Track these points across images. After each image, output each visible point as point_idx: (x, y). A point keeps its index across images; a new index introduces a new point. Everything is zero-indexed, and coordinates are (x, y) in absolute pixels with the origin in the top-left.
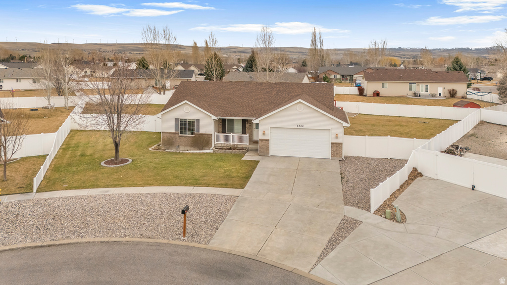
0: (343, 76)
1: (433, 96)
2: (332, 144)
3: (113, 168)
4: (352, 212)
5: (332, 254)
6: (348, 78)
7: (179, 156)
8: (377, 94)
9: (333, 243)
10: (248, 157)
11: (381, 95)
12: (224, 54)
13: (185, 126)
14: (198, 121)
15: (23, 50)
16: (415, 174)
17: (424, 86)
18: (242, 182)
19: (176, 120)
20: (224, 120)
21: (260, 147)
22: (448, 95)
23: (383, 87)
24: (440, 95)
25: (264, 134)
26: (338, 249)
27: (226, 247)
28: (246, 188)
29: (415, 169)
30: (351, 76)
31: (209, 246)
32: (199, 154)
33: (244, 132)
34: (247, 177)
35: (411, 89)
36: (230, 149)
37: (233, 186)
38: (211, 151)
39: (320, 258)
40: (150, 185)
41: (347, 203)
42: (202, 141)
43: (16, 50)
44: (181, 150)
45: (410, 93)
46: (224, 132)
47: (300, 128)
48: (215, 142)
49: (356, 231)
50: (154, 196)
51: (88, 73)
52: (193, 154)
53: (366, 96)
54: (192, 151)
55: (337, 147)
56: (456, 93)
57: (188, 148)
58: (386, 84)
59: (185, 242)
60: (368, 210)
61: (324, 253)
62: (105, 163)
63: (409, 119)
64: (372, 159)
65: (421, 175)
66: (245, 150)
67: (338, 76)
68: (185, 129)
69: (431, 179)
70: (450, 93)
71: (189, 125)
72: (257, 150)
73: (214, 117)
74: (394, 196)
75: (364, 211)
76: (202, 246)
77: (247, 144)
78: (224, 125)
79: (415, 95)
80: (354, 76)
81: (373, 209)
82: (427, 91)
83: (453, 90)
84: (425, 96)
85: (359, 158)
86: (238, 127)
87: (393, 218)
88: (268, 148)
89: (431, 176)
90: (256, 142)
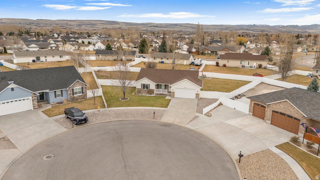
0: (212, 52)
1: (251, 67)
2: (196, 94)
3: (124, 101)
4: (198, 114)
5: (190, 123)
6: (215, 53)
7: (144, 97)
8: (225, 66)
9: (191, 121)
10: (167, 98)
11: (226, 66)
12: (144, 27)
13: (145, 86)
14: (149, 85)
15: (19, 23)
16: (221, 104)
17: (248, 62)
18: (166, 106)
19: (142, 84)
20: (158, 85)
21: (172, 94)
22: (258, 67)
23: (228, 62)
24: (254, 66)
25: (173, 90)
26: (192, 122)
27: (165, 121)
28: (168, 108)
29: (221, 103)
30: (216, 52)
31: (161, 121)
32: (150, 96)
33: (165, 89)
34: (168, 105)
35: (241, 64)
36: (161, 95)
37: (164, 107)
38: (154, 95)
39: (188, 124)
40: (139, 106)
41: (197, 112)
42: (151, 92)
43: (15, 23)
44: (144, 94)
45: (240, 65)
46: (158, 88)
47: (185, 88)
48: (155, 92)
49: (197, 119)
50: (141, 109)
51: (77, 48)
52: (148, 96)
53: (219, 66)
54: (147, 95)
55: (197, 95)
56: (262, 66)
57: (146, 94)
58: (230, 61)
59: (155, 120)
60: (202, 114)
61: (189, 123)
62: (121, 99)
63: (233, 81)
64: (209, 99)
65: (222, 104)
66: (166, 95)
67: (210, 52)
68: (145, 87)
69: (225, 106)
70: (259, 66)
71: (146, 86)
72: (170, 95)
73: (155, 84)
74: (211, 110)
75: (201, 114)
76: (159, 121)
77: (166, 93)
78: (158, 86)
79: (243, 66)
80: (218, 52)
81: (203, 114)
82: (248, 64)
83: (261, 65)
84: (247, 67)
85: (205, 98)
86: (163, 87)
87: (208, 116)
88: (174, 95)
89: (225, 105)
90: (170, 92)
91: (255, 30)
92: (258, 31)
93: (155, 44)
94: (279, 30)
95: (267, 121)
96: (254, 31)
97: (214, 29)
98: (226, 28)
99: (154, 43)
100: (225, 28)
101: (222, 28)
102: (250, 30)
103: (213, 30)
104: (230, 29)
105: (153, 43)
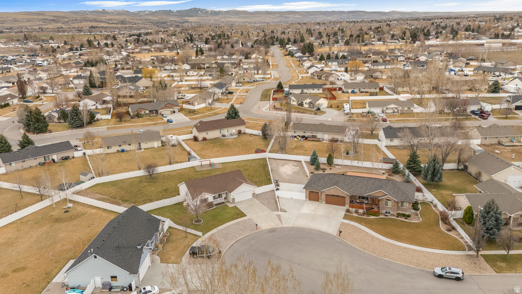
0: (150, 111)
3: (202, 223)
8: (205, 139)
10: (230, 205)
11: (207, 139)
13: (203, 201)
19: (200, 200)
21: (232, 201)
23: (207, 134)
25: (233, 197)
34: (243, 213)
35: (220, 133)
36: (220, 204)
38: (215, 207)
45: (220, 135)
47: (244, 192)
55: (254, 194)
57: (205, 208)
62: (196, 223)
67: (147, 112)
71: (205, 200)
72: (228, 202)
77: (224, 201)
88: (235, 201)
91: (110, 22)
92: (116, 22)
93: (12, 101)
94: (147, 20)
95: (323, 202)
96: (109, 24)
97: (29, 20)
98: (55, 18)
99: (10, 98)
100: (51, 18)
101: (45, 19)
102: (100, 22)
103: (28, 24)
104: (63, 20)
105: (8, 99)
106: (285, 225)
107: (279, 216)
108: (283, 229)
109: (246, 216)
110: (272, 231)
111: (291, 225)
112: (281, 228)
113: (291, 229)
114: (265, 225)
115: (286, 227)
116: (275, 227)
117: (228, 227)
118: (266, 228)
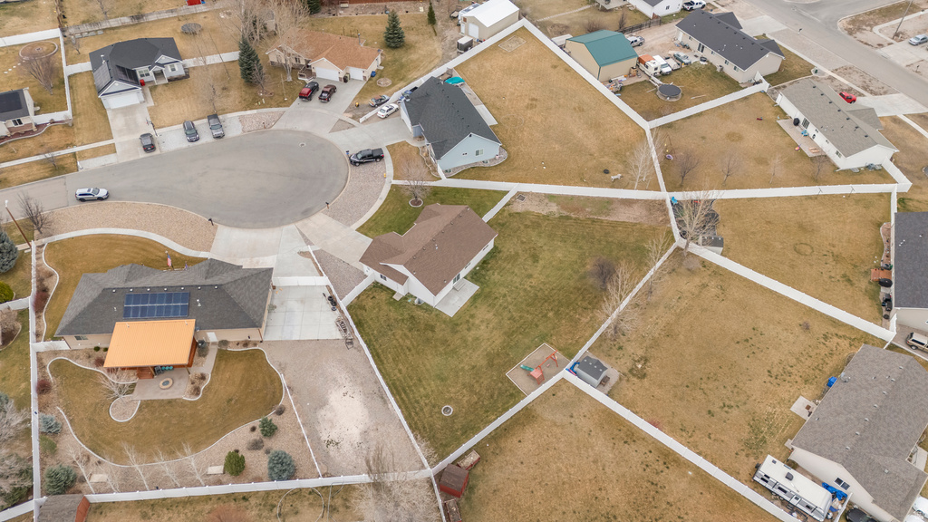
106: (292, 226)
107: (308, 242)
108: (295, 221)
109: (358, 230)
110: (307, 213)
111: (285, 228)
112: (297, 221)
113: (281, 223)
114: (320, 220)
115: (289, 223)
116: (305, 221)
117: (370, 205)
118: (317, 215)
